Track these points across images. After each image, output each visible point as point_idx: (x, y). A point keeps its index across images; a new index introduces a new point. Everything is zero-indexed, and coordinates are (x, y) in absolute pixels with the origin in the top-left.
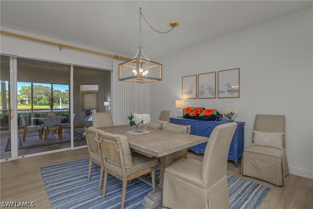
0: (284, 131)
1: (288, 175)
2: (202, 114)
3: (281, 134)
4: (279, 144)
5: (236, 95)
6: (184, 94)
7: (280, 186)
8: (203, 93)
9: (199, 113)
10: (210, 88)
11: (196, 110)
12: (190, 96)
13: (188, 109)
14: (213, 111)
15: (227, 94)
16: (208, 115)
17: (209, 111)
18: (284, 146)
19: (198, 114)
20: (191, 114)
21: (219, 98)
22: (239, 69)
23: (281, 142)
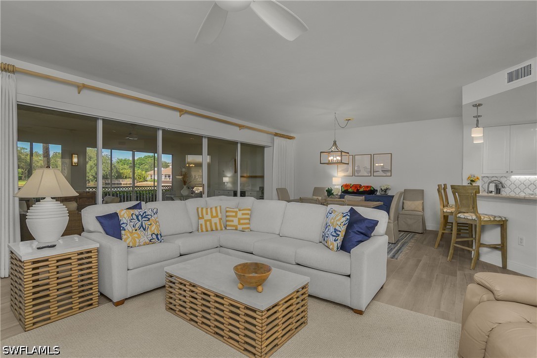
0: (423, 200)
1: (426, 230)
2: (362, 190)
3: (421, 202)
4: (420, 208)
5: (389, 174)
6: (340, 171)
7: (422, 233)
8: (358, 171)
9: (358, 188)
10: (365, 168)
11: (355, 186)
12: (346, 174)
13: (346, 186)
14: (371, 187)
15: (382, 174)
16: (367, 190)
17: (367, 187)
18: (423, 209)
19: (358, 190)
20: (350, 190)
21: (374, 176)
22: (391, 154)
23: (422, 207)
